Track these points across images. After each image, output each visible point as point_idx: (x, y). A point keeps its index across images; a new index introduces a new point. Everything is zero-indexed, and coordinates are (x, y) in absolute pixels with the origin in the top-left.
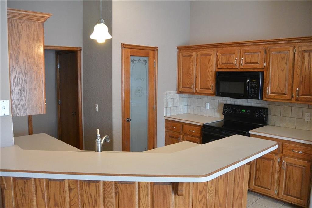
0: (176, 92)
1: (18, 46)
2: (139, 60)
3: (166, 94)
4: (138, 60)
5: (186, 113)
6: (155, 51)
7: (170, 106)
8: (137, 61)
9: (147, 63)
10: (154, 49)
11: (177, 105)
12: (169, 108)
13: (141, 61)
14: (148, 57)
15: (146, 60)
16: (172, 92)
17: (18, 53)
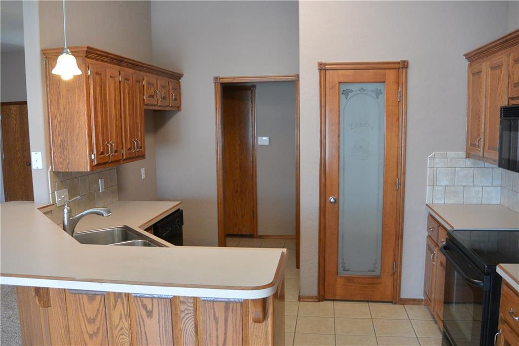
0: (463, 154)
1: (58, 91)
2: (362, 90)
3: (434, 157)
4: (359, 90)
5: (494, 202)
6: (401, 70)
7: (445, 183)
8: (356, 93)
9: (380, 96)
10: (396, 66)
11: (465, 184)
12: (441, 188)
13: (365, 92)
14: (384, 82)
15: (379, 89)
16: (451, 154)
17: (58, 99)
